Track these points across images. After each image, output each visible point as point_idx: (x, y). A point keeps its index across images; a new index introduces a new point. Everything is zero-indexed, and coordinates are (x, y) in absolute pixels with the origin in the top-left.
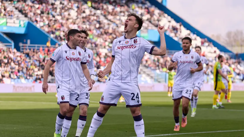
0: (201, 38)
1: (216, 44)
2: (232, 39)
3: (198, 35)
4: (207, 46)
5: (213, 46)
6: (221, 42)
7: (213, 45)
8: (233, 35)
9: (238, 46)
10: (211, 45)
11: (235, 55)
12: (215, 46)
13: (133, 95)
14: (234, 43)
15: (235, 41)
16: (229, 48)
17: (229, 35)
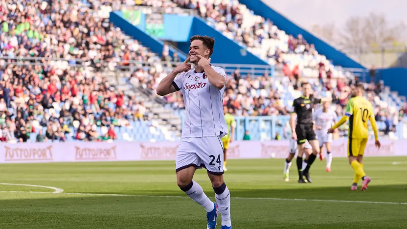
0: (287, 33)
1: (323, 48)
2: (361, 35)
3: (280, 28)
4: (303, 53)
5: (316, 53)
6: (336, 43)
7: (317, 49)
8: (361, 25)
9: (375, 52)
10: (312, 49)
11: (367, 71)
12: (320, 53)
13: (212, 158)
14: (364, 45)
15: (368, 39)
16: (354, 57)
17: (352, 25)
